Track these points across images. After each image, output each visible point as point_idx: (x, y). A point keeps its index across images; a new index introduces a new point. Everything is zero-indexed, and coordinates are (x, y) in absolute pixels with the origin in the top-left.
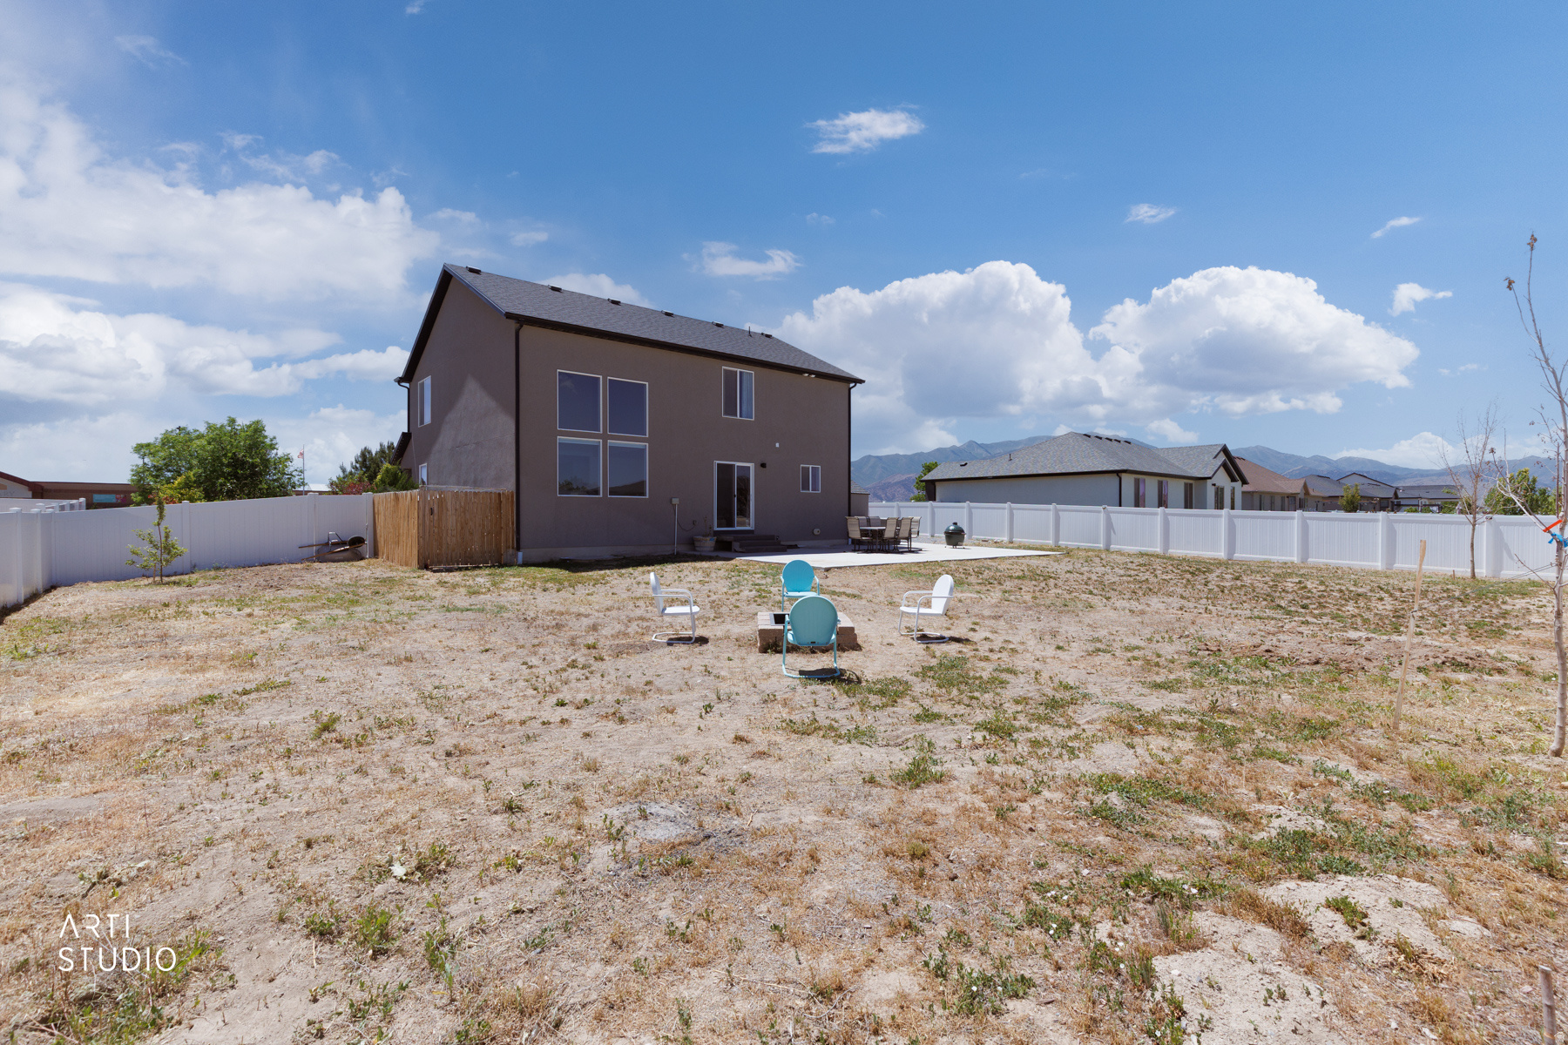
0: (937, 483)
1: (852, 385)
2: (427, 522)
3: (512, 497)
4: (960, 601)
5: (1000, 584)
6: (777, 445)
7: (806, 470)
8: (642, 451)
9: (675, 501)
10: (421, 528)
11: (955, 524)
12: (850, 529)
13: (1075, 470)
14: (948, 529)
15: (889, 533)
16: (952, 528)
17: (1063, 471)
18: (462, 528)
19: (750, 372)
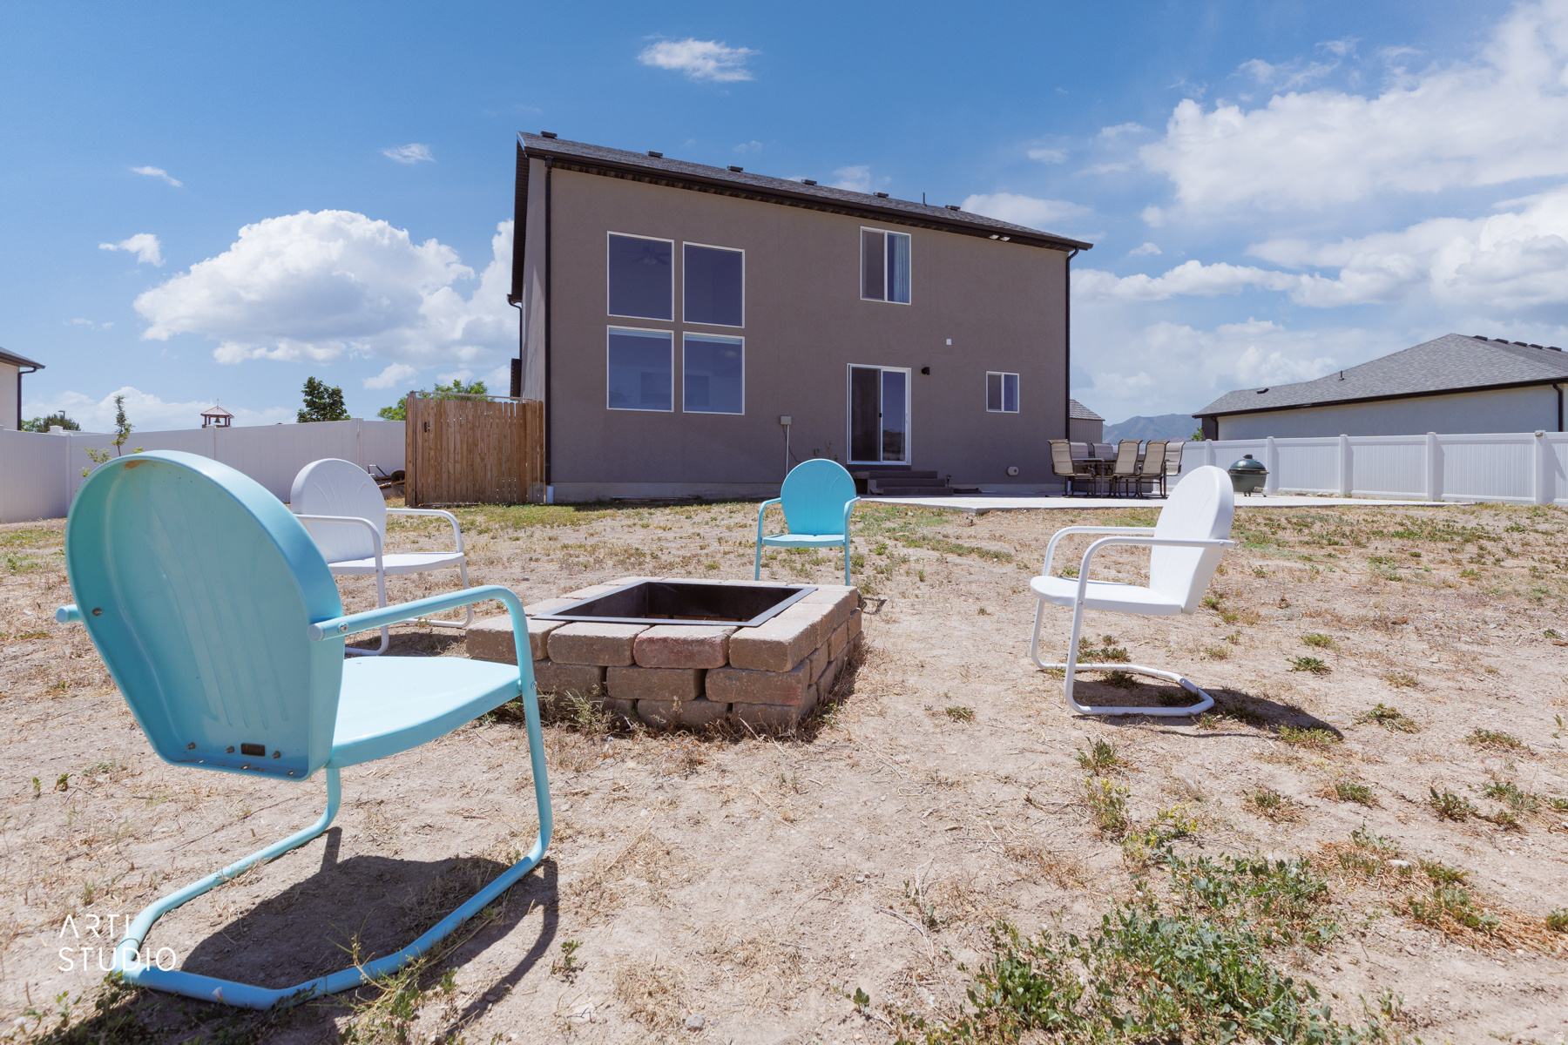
0: (1220, 420)
1: (1071, 253)
2: (420, 442)
3: (541, 408)
4: (1260, 574)
5: (1358, 544)
6: (949, 342)
7: (995, 381)
8: (737, 348)
9: (786, 420)
10: (410, 449)
11: (1249, 457)
12: (1056, 459)
13: (1466, 384)
14: (1235, 465)
15: (1124, 466)
16: (1242, 463)
17: (1442, 387)
18: (469, 451)
19: (904, 233)
